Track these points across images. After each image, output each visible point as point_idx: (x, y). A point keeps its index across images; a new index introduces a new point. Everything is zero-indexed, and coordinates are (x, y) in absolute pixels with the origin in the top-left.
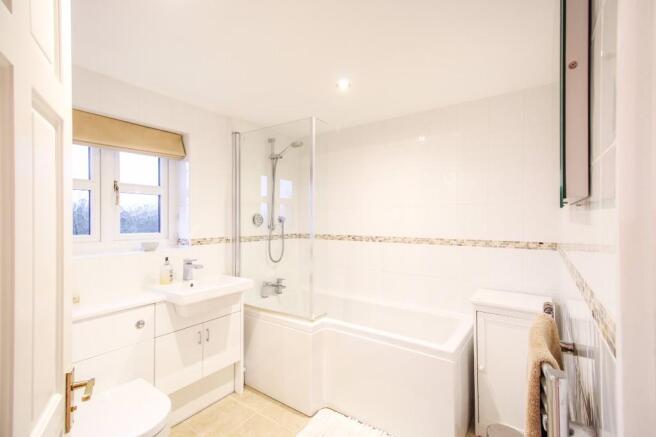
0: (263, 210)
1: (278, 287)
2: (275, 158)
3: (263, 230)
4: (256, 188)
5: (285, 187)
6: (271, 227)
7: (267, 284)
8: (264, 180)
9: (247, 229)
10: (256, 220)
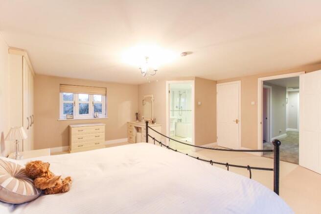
0: (178, 105)
1: (181, 120)
2: (180, 95)
3: (178, 109)
4: (177, 100)
5: (183, 100)
6: (180, 108)
7: (179, 120)
8: (178, 99)
9: (175, 109)
10: (177, 107)
